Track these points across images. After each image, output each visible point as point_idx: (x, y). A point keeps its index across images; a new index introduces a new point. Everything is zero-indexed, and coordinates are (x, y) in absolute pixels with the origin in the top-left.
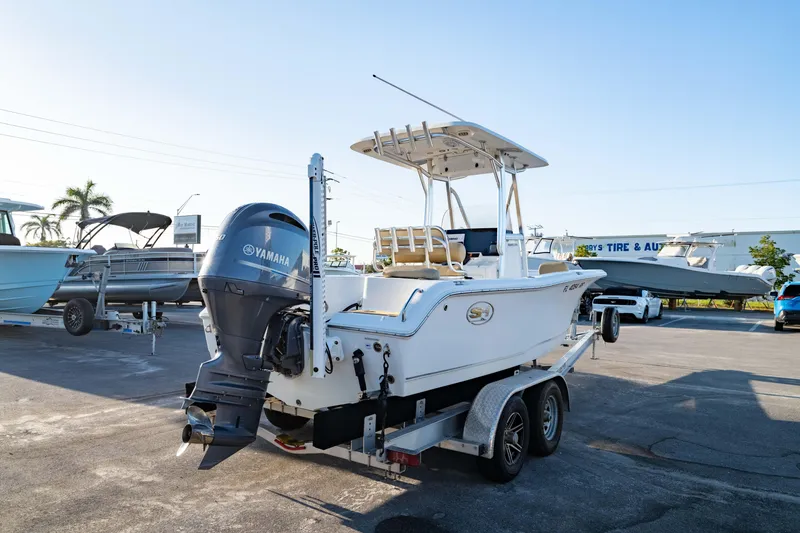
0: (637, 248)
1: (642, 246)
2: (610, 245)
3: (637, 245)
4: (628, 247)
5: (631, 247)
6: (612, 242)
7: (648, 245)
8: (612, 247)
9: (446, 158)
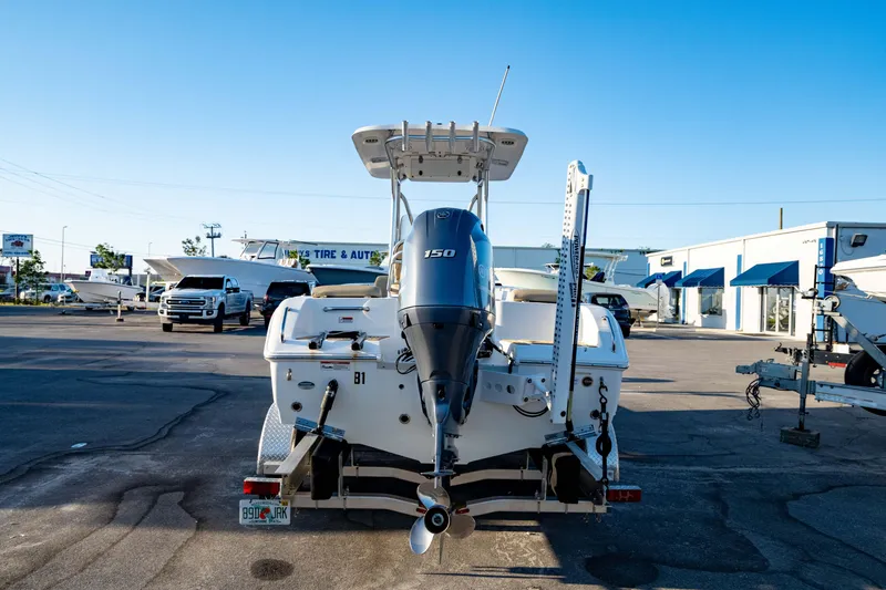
0: (344, 256)
1: (349, 254)
2: (317, 251)
3: (344, 252)
4: (335, 254)
5: (338, 255)
6: (319, 248)
7: (354, 253)
8: (319, 254)
9: (421, 160)
